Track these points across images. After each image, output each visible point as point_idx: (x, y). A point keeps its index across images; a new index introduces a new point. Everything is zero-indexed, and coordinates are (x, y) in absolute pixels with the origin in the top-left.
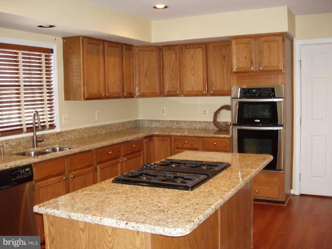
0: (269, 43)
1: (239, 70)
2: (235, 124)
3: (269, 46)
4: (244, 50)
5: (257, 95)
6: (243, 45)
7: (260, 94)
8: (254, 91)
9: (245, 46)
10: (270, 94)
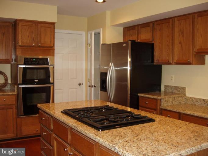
0: (45, 28)
1: (23, 45)
2: (21, 84)
3: (45, 30)
4: (27, 31)
5: (36, 63)
6: (27, 27)
7: (39, 62)
8: (34, 60)
9: (28, 28)
10: (45, 62)
